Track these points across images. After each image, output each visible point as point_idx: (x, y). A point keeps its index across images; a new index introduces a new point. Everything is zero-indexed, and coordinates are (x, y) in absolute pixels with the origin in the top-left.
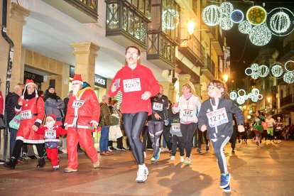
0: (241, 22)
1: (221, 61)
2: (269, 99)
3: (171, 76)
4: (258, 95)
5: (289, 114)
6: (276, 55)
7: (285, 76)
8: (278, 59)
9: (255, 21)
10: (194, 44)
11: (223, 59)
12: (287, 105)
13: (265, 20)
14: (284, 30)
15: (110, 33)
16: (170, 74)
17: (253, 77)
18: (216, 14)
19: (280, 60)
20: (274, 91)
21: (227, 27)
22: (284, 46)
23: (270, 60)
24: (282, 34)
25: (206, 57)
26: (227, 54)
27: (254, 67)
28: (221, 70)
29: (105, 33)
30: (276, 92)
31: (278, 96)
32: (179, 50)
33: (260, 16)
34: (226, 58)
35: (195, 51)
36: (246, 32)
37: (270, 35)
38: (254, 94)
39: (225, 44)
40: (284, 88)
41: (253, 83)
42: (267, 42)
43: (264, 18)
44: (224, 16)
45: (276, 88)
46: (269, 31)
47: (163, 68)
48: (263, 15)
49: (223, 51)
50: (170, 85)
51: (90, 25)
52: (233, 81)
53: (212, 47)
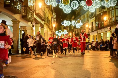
0: (60, 4)
1: (52, 19)
2: (71, 34)
3: (32, 24)
4: (67, 32)
6: (73, 17)
7: (76, 25)
8: (74, 19)
9: (65, 4)
10: (42, 12)
11: (53, 18)
13: (69, 3)
14: (76, 8)
16: (31, 24)
17: (64, 26)
18: (50, 0)
19: (75, 19)
20: (72, 31)
21: (54, 6)
22: (76, 14)
23: (71, 19)
24: (75, 9)
25: (46, 17)
26: (55, 16)
27: (65, 22)
28: (52, 23)
29: (4, 6)
30: (73, 31)
31: (74, 33)
32: (35, 14)
33: (67, 2)
34: (54, 18)
35: (42, 15)
36: (62, 8)
37: (71, 9)
38: (65, 32)
39: (54, 12)
40: (76, 30)
41: (65, 28)
42: (70, 12)
43: (69, 2)
44: (53, 1)
45: (73, 30)
46: (71, 8)
47: (29, 22)
48: (68, 1)
49: (53, 15)
50: (32, 28)
52: (57, 27)
53: (49, 13)
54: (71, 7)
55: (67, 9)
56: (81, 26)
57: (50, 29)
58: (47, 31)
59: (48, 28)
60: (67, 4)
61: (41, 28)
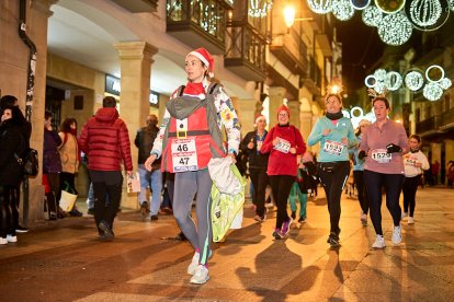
0: (366, 8)
1: (328, 64)
3: (258, 91)
5: (429, 145)
6: (410, 56)
7: (425, 89)
9: (388, 7)
11: (331, 61)
12: (427, 133)
13: (403, 5)
14: (432, 21)
15: (172, 27)
16: (257, 88)
17: (377, 90)
19: (419, 62)
20: (407, 109)
21: (343, 16)
23: (402, 63)
24: (428, 27)
25: (308, 58)
26: (337, 55)
27: (379, 74)
28: (329, 79)
29: (165, 27)
30: (410, 112)
31: (412, 118)
32: (271, 51)
34: (335, 60)
35: (293, 50)
36: (373, 23)
37: (410, 29)
40: (423, 105)
42: (405, 40)
43: (401, 2)
45: (409, 105)
46: (409, 23)
47: (248, 79)
49: (332, 50)
50: (257, 103)
51: (144, 16)
52: (346, 96)
53: (317, 45)
54: (411, 20)
55: (393, 29)
56: (444, 91)
57: (321, 106)
58: (311, 112)
59: (314, 99)
60: (395, 9)
61: (289, 100)
